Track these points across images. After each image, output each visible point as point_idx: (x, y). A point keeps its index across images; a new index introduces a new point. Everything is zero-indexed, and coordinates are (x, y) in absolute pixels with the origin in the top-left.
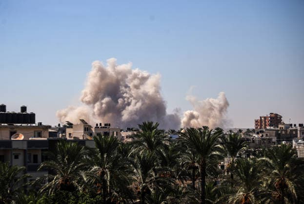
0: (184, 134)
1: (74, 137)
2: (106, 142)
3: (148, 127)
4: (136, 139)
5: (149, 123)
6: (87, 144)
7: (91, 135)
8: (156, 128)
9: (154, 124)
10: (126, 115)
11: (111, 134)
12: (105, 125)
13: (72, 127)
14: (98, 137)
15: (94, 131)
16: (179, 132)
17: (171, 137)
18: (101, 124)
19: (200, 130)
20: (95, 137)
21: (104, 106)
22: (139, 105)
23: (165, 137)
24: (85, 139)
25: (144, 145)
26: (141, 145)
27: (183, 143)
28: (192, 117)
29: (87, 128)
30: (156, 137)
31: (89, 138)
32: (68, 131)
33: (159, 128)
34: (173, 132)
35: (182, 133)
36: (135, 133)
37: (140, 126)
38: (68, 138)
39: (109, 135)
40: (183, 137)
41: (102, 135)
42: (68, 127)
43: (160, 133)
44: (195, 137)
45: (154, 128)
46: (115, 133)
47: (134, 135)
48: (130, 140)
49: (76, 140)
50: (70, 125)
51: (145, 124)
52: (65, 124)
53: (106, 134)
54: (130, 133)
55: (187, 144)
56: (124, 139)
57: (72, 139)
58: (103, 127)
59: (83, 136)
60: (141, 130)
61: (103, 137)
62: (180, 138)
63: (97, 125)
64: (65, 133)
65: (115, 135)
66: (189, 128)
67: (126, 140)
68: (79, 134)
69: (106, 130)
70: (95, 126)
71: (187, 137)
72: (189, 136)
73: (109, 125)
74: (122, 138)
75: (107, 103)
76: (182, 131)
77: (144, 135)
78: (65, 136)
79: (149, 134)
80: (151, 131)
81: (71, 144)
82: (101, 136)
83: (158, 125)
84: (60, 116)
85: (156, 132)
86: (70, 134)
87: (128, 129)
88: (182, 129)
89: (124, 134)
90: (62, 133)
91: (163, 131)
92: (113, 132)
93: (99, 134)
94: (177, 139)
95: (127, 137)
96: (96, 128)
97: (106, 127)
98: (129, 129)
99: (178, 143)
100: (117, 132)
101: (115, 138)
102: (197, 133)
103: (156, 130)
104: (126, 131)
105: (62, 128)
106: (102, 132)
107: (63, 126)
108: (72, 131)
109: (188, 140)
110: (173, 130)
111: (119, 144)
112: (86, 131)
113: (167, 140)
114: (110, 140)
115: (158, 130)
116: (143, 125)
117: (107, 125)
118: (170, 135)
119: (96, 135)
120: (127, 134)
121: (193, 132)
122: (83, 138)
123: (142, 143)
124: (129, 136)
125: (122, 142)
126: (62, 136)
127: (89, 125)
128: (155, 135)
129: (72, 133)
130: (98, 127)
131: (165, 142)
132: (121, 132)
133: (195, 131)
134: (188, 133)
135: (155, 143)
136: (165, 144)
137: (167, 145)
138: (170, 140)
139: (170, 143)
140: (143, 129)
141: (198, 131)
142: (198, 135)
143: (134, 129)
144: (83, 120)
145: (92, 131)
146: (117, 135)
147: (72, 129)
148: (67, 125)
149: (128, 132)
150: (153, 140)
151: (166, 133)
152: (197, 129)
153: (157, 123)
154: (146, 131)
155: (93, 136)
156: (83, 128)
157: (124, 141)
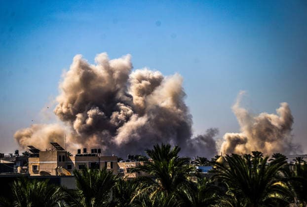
0: (221, 165)
1: (42, 172)
2: (93, 179)
3: (162, 154)
4: (143, 173)
5: (163, 146)
6: (64, 183)
7: (69, 167)
8: (175, 155)
9: (172, 149)
11: (102, 167)
13: (38, 156)
14: (81, 172)
15: (74, 162)
16: (213, 162)
17: (200, 170)
18: (85, 150)
19: (247, 159)
20: (75, 172)
23: (190, 170)
24: (59, 174)
25: (155, 182)
26: (152, 184)
27: (220, 180)
29: (63, 158)
30: (177, 170)
31: (66, 173)
32: (32, 161)
33: (181, 155)
34: (203, 161)
35: (218, 163)
36: (142, 164)
37: (149, 152)
38: (32, 174)
39: (99, 168)
40: (219, 170)
41: (88, 167)
42: (32, 156)
43: (182, 164)
44: (241, 169)
45: (171, 155)
46: (109, 164)
47: (140, 166)
48: (133, 175)
49: (45, 176)
50: (35, 152)
51: (157, 148)
52: (27, 149)
53: (95, 166)
54: (133, 164)
55: (227, 180)
56: (123, 175)
57: (39, 175)
58: (90, 155)
59: (56, 169)
60: (151, 159)
61: (89, 171)
62: (214, 171)
63: (79, 151)
64: (27, 165)
65: (109, 168)
66: (230, 155)
67: (126, 175)
68: (51, 166)
69: (95, 160)
70: (76, 152)
72: (229, 169)
73: (100, 151)
74: (121, 173)
76: (219, 160)
77: (156, 167)
78: (27, 170)
79: (164, 166)
80: (168, 161)
81: (36, 183)
82: (87, 171)
83: (179, 150)
84: (19, 138)
85: (176, 163)
86: (35, 167)
87: (130, 157)
88: (218, 157)
89: (123, 166)
90: (22, 166)
91: (187, 160)
92: (106, 163)
93: (82, 167)
94: (209, 172)
95: (128, 171)
96: (77, 155)
97: (94, 155)
98: (132, 158)
99: (212, 179)
100: (112, 163)
101: (109, 172)
102: (243, 163)
103: (175, 159)
104: (127, 161)
105: (21, 157)
106: (87, 162)
107: (23, 153)
108: (39, 162)
109: (228, 175)
110: (203, 158)
111: (117, 181)
112: (62, 162)
113: (194, 174)
114: (101, 175)
115: (179, 159)
116: (154, 150)
117: (96, 152)
118: (199, 166)
119: (78, 169)
120: (128, 165)
121: (236, 162)
122: (57, 173)
123: (153, 179)
124: (132, 169)
125: (120, 179)
126: (22, 170)
127: (66, 152)
128: (175, 168)
129: (38, 165)
130: (81, 155)
131: (191, 178)
132: (118, 163)
133: (239, 159)
134: (228, 164)
135: (174, 180)
136: (191, 181)
137: (195, 183)
138: (198, 175)
139: (198, 180)
140: (154, 158)
141: (244, 160)
142: (245, 166)
143: (140, 157)
144: (56, 143)
145: (71, 160)
146: (112, 167)
147: (39, 158)
148: (30, 152)
149: (131, 162)
150: (170, 174)
151: (192, 163)
152: (242, 157)
153: (176, 147)
154: (160, 161)
155: (73, 169)
156: (56, 156)
157: (124, 177)
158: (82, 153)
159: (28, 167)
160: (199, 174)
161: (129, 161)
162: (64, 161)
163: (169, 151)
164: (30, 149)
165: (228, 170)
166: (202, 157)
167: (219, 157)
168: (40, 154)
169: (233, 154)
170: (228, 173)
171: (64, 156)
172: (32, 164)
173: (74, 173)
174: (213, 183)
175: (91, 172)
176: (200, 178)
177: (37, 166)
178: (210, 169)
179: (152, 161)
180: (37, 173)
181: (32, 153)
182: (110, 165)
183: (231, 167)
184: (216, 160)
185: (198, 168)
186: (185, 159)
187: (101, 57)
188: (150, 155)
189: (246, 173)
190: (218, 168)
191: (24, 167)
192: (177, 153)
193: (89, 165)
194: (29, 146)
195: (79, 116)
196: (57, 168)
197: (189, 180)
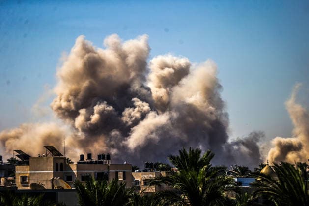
0: (268, 177)
1: (33, 185)
2: (101, 194)
3: (190, 161)
4: (165, 186)
5: (192, 152)
6: (61, 198)
7: (69, 178)
9: (203, 155)
11: (111, 179)
12: (99, 157)
13: (28, 164)
14: (84, 184)
15: (75, 171)
16: (257, 173)
17: (240, 183)
18: (90, 156)
19: (302, 169)
20: (77, 184)
21: (95, 117)
23: (227, 182)
24: (56, 187)
25: (180, 198)
26: (176, 201)
27: (266, 196)
29: (61, 165)
30: (208, 182)
31: (64, 185)
32: (20, 171)
33: (213, 164)
34: (244, 171)
35: (263, 174)
36: (164, 174)
37: (173, 159)
38: (20, 188)
39: (108, 180)
40: (265, 183)
41: (93, 178)
42: (20, 163)
43: (216, 174)
44: (293, 182)
45: (202, 164)
46: (121, 174)
47: (161, 177)
48: (152, 189)
49: (37, 190)
50: (24, 158)
51: (183, 154)
52: (14, 155)
53: (102, 177)
54: (151, 175)
55: (276, 197)
56: (139, 188)
57: (29, 188)
58: (96, 162)
59: (52, 181)
60: (175, 168)
61: (95, 183)
62: (258, 184)
63: (82, 157)
64: (14, 175)
65: (120, 179)
66: (279, 164)
67: (143, 188)
68: (45, 177)
69: (102, 169)
70: (79, 159)
71: (274, 182)
72: (278, 182)
73: (108, 157)
74: (136, 186)
75: (102, 113)
76: (264, 170)
77: (182, 179)
78: (14, 181)
79: (193, 177)
80: (198, 170)
81: (26, 199)
82: (92, 183)
83: (212, 156)
84: (4, 140)
85: (208, 173)
86: (24, 178)
87: (147, 165)
88: (263, 166)
89: (139, 176)
90: (6, 176)
91: (222, 170)
92: (117, 173)
93: (86, 178)
94: (251, 185)
95: (146, 184)
96: (79, 163)
97: (101, 163)
98: (150, 167)
99: (254, 195)
100: (124, 173)
101: (121, 184)
102: (297, 175)
103: (207, 169)
104: (144, 171)
105: (5, 164)
106: (92, 171)
107: (8, 160)
108: (29, 172)
109: (275, 189)
110: (244, 167)
111: (130, 197)
112: (59, 171)
113: (232, 189)
114: (111, 189)
115: (212, 168)
116: (179, 156)
117: (104, 158)
118: (238, 178)
119: (80, 180)
120: (146, 176)
121: (287, 173)
122: (53, 186)
123: (178, 195)
124: (151, 180)
125: (135, 194)
126: (7, 182)
127: (65, 159)
128: (206, 179)
129: (27, 175)
130: (85, 163)
131: (228, 194)
132: (133, 173)
133: (291, 169)
134: (276, 175)
135: (205, 195)
136: (227, 198)
137: (232, 200)
138: (237, 189)
139: (237, 196)
140: (180, 167)
141: (298, 170)
142: (298, 179)
143: (161, 166)
144: (52, 147)
145: (72, 170)
146: (124, 178)
147: (29, 167)
148: (17, 158)
149: (149, 172)
150: (200, 189)
151: (229, 173)
152: (295, 166)
153: (209, 153)
154: (187, 171)
155: (74, 180)
156: (52, 165)
157: (141, 191)
158: (86, 159)
159: (15, 178)
161: (147, 171)
162: (62, 169)
163: (198, 158)
164: (17, 154)
165: (277, 184)
166: (242, 166)
167: (265, 166)
168: (30, 160)
169: (282, 163)
170: (277, 188)
171: (62, 164)
172: (19, 173)
173: (75, 186)
174: (257, 200)
175: (97, 185)
176: (240, 194)
177: (26, 177)
178: (252, 181)
179: (177, 170)
180: (28, 186)
181: (20, 160)
182: (122, 176)
183: (280, 180)
184: (261, 170)
185: (236, 180)
186: (220, 168)
187: (112, 39)
188: (174, 163)
189: (301, 188)
190: (263, 180)
191: (9, 178)
192: (209, 161)
193: (95, 175)
194: (17, 151)
195: (83, 111)
196: (53, 179)
197: (225, 196)
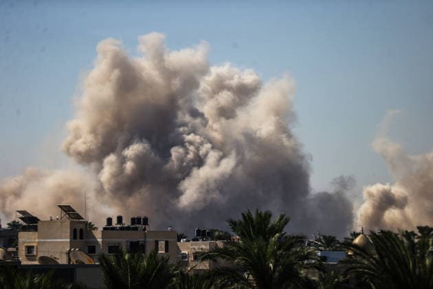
1: (42, 259)
2: (134, 272)
3: (257, 227)
4: (222, 262)
5: (259, 215)
6: (80, 277)
7: (91, 250)
8: (280, 230)
9: (274, 220)
10: (190, 192)
11: (149, 249)
12: (134, 221)
13: (35, 229)
14: (112, 258)
15: (100, 240)
16: (348, 244)
17: (324, 258)
18: (120, 219)
19: (409, 239)
20: (103, 258)
21: (129, 166)
22: (228, 165)
23: (307, 257)
24: (73, 261)
25: (243, 279)
26: (237, 281)
27: (359, 276)
28: (387, 201)
30: (281, 256)
31: (85, 259)
32: (25, 238)
33: (289, 230)
34: (330, 241)
35: (356, 246)
36: (220, 244)
37: (234, 224)
38: (25, 262)
39: (144, 252)
40: (358, 258)
41: (124, 249)
42: (25, 229)
43: (292, 245)
44: (396, 257)
45: (273, 231)
46: (162, 244)
47: (217, 249)
48: (205, 266)
49: (48, 265)
50: (31, 222)
51: (247, 218)
52: (16, 217)
53: (136, 247)
54: (204, 246)
55: (372, 278)
56: (187, 264)
57: (36, 263)
58: (128, 228)
59: (68, 253)
60: (236, 237)
61: (126, 257)
62: (349, 260)
63: (109, 220)
64: (16, 245)
65: (162, 251)
66: (377, 231)
67: (192, 264)
68: (58, 247)
69: (136, 237)
70: (104, 224)
71: (371, 256)
72: (377, 256)
73: (146, 221)
74: (183, 261)
75: (140, 160)
76: (357, 241)
77: (245, 251)
78: (16, 253)
79: (260, 248)
80: (267, 240)
81: (32, 278)
82: (122, 255)
83: (287, 222)
85: (280, 244)
86: (29, 249)
87: (198, 231)
88: (355, 235)
89: (187, 248)
90: (6, 246)
91: (300, 240)
92: (157, 243)
93: (114, 249)
94: (341, 262)
95: (196, 258)
96: (105, 229)
97: (136, 229)
98: (202, 235)
99: (345, 275)
100: (167, 243)
101: (163, 259)
102: (401, 248)
103: (279, 238)
104: (194, 240)
105: (4, 230)
106: (123, 241)
107: (9, 224)
108: (37, 240)
109: (372, 266)
110: (330, 237)
111: (174, 276)
112: (78, 240)
113: (314, 266)
114: (148, 264)
115: (286, 237)
116: (242, 221)
117: (139, 223)
118: (321, 250)
119: (106, 252)
120: (196, 247)
121: (389, 245)
122: (69, 260)
123: (240, 273)
124: (204, 253)
125: (181, 272)
126: (8, 254)
127: (86, 223)
128: (278, 253)
129: (35, 245)
130: (114, 229)
131: (307, 273)
132: (178, 243)
133: (393, 240)
134: (374, 248)
135: (277, 274)
136: (306, 278)
137: (314, 280)
138: (320, 267)
139: (320, 276)
140: (242, 235)
141: (402, 242)
142: (404, 253)
143: (217, 233)
144: (69, 206)
145: (95, 238)
146: (167, 250)
147: (36, 233)
148: (21, 222)
149: (200, 242)
150: (271, 265)
151: (309, 244)
152: (399, 236)
153: (282, 217)
154: (252, 240)
155: (98, 251)
156: (69, 230)
157: (189, 268)
158: (115, 222)
159: (17, 249)
160: (321, 265)
161: (197, 240)
162: (81, 238)
163: (268, 223)
164: (21, 216)
165: (374, 259)
166: (328, 235)
167: (358, 234)
168: (39, 224)
169: (382, 231)
170: (373, 264)
171: (81, 230)
172: (24, 242)
173: (99, 260)
174: (347, 282)
175: (129, 259)
176: (324, 272)
177: (33, 247)
178: (341, 256)
179: (239, 239)
180: (35, 260)
181: (25, 224)
182: (163, 246)
183: (379, 254)
184: (353, 240)
185: (319, 254)
186: (297, 237)
188: (234, 229)
189: (407, 266)
190: (355, 254)
191: (10, 249)
192: (283, 228)
193: (127, 245)
194: (20, 212)
195: (112, 158)
196: (70, 250)
197: (304, 275)
